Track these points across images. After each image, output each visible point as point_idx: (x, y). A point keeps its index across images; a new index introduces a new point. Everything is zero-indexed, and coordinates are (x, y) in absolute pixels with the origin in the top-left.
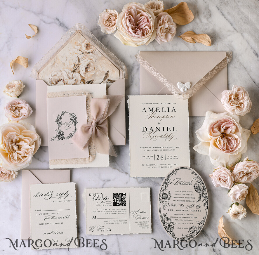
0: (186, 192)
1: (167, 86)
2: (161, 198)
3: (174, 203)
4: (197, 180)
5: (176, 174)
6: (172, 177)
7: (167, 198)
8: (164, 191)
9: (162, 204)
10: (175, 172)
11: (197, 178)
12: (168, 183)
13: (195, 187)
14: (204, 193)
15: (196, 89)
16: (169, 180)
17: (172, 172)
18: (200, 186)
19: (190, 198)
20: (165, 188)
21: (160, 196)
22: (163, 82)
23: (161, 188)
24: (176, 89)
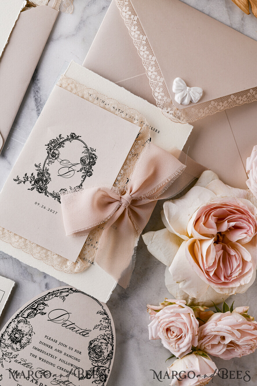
0: (68, 347)
1: (150, 74)
2: (6, 337)
3: (30, 360)
4: (103, 332)
5: (64, 299)
6: (53, 303)
7: (20, 341)
8: (22, 324)
9: (2, 349)
10: (64, 294)
11: (104, 328)
12: (37, 311)
13: (93, 345)
14: (103, 367)
15: (208, 111)
16: (44, 304)
17: (59, 290)
18: (103, 347)
19: (69, 364)
20: (27, 317)
21: (6, 330)
22: (145, 61)
23: (18, 315)
24: (167, 91)
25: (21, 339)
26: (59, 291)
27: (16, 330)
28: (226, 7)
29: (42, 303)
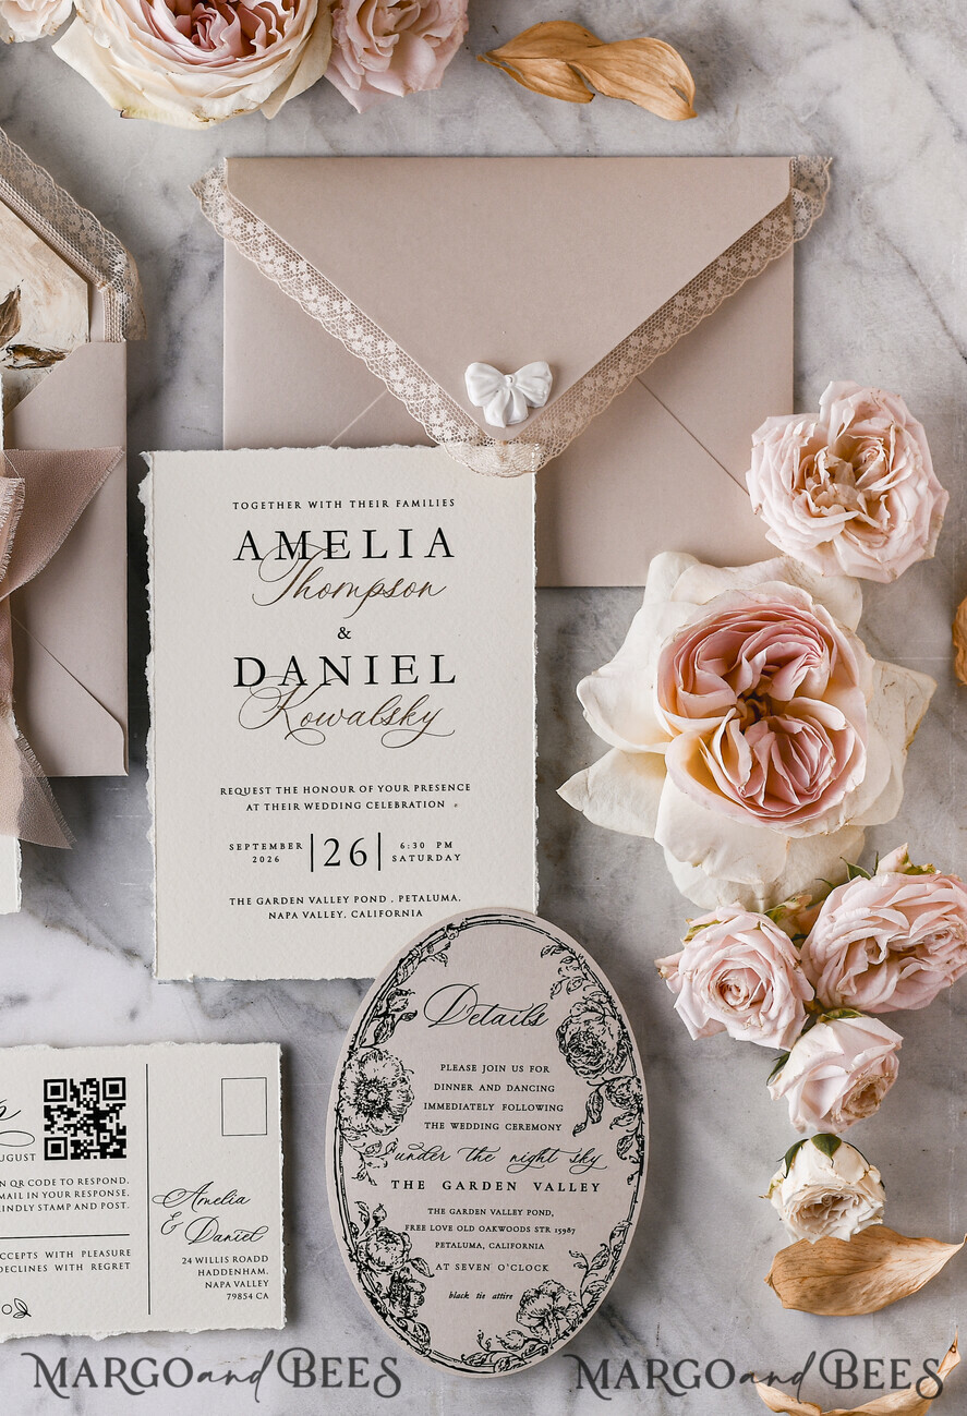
0: (509, 1069)
1: (398, 388)
2: (349, 1111)
3: (431, 1139)
4: (578, 995)
5: (444, 959)
7: (386, 1107)
8: (370, 1065)
9: (353, 1144)
10: (438, 947)
11: (577, 984)
12: (393, 1016)
13: (568, 1038)
14: (619, 1078)
15: (586, 407)
16: (401, 994)
17: (421, 944)
18: (595, 1032)
19: (531, 1108)
20: (376, 1043)
21: (340, 1096)
22: (372, 362)
23: (352, 1047)
24: (459, 410)
25: (387, 1100)
26: (424, 945)
27: (365, 1084)
28: (525, 109)
29: (397, 993)
